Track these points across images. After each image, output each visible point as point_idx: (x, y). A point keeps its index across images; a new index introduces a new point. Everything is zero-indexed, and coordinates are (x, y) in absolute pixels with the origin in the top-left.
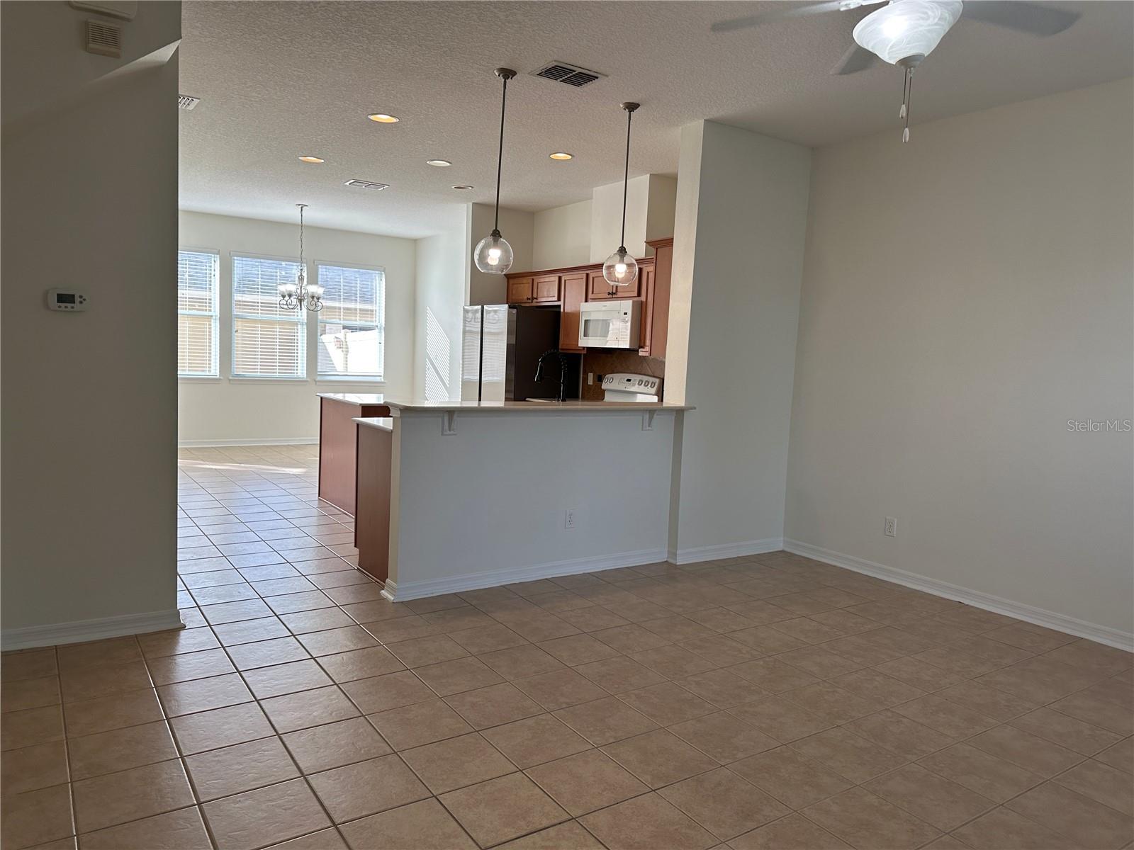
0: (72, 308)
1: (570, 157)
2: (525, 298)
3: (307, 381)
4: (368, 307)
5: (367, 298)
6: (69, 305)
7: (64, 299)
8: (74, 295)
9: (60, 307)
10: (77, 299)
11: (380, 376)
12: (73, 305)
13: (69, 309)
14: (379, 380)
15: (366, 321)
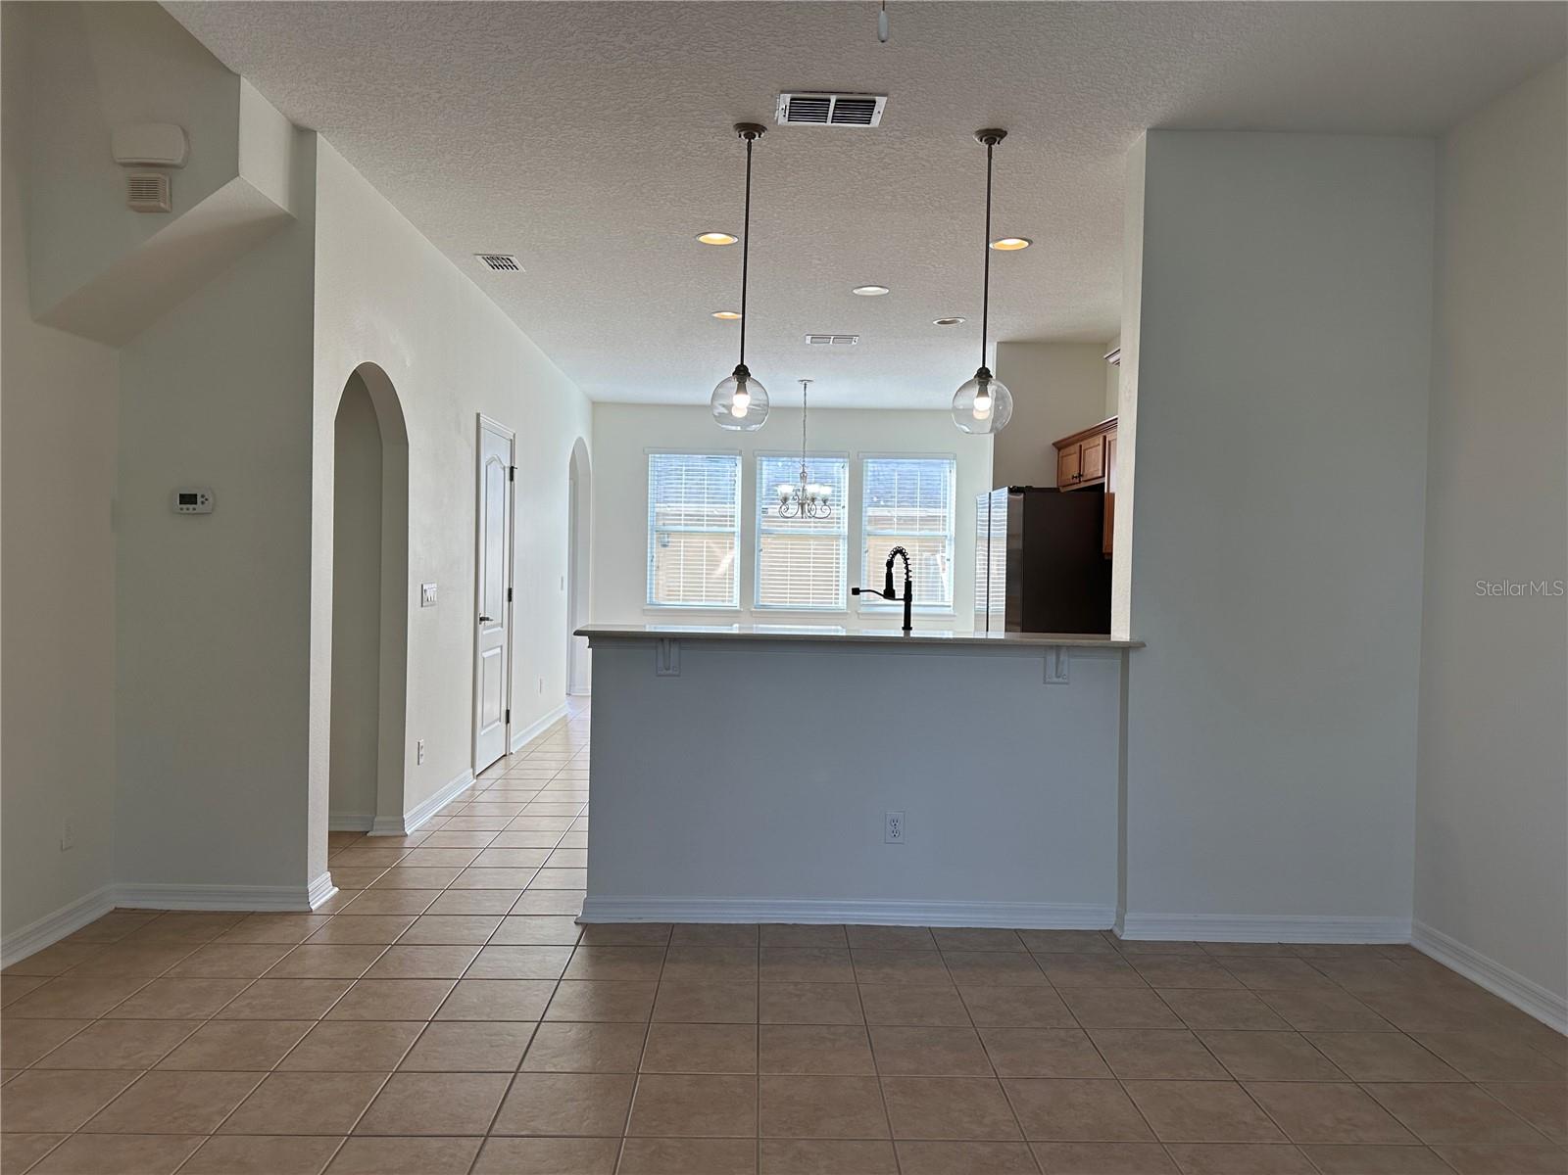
0: (194, 509)
1: (1027, 244)
2: (1071, 477)
3: (847, 613)
4: (932, 512)
5: (932, 499)
6: (191, 506)
7: (188, 499)
8: (196, 495)
9: (182, 509)
10: (199, 500)
11: (949, 606)
12: (194, 506)
13: (191, 511)
14: (948, 613)
15: (931, 530)
